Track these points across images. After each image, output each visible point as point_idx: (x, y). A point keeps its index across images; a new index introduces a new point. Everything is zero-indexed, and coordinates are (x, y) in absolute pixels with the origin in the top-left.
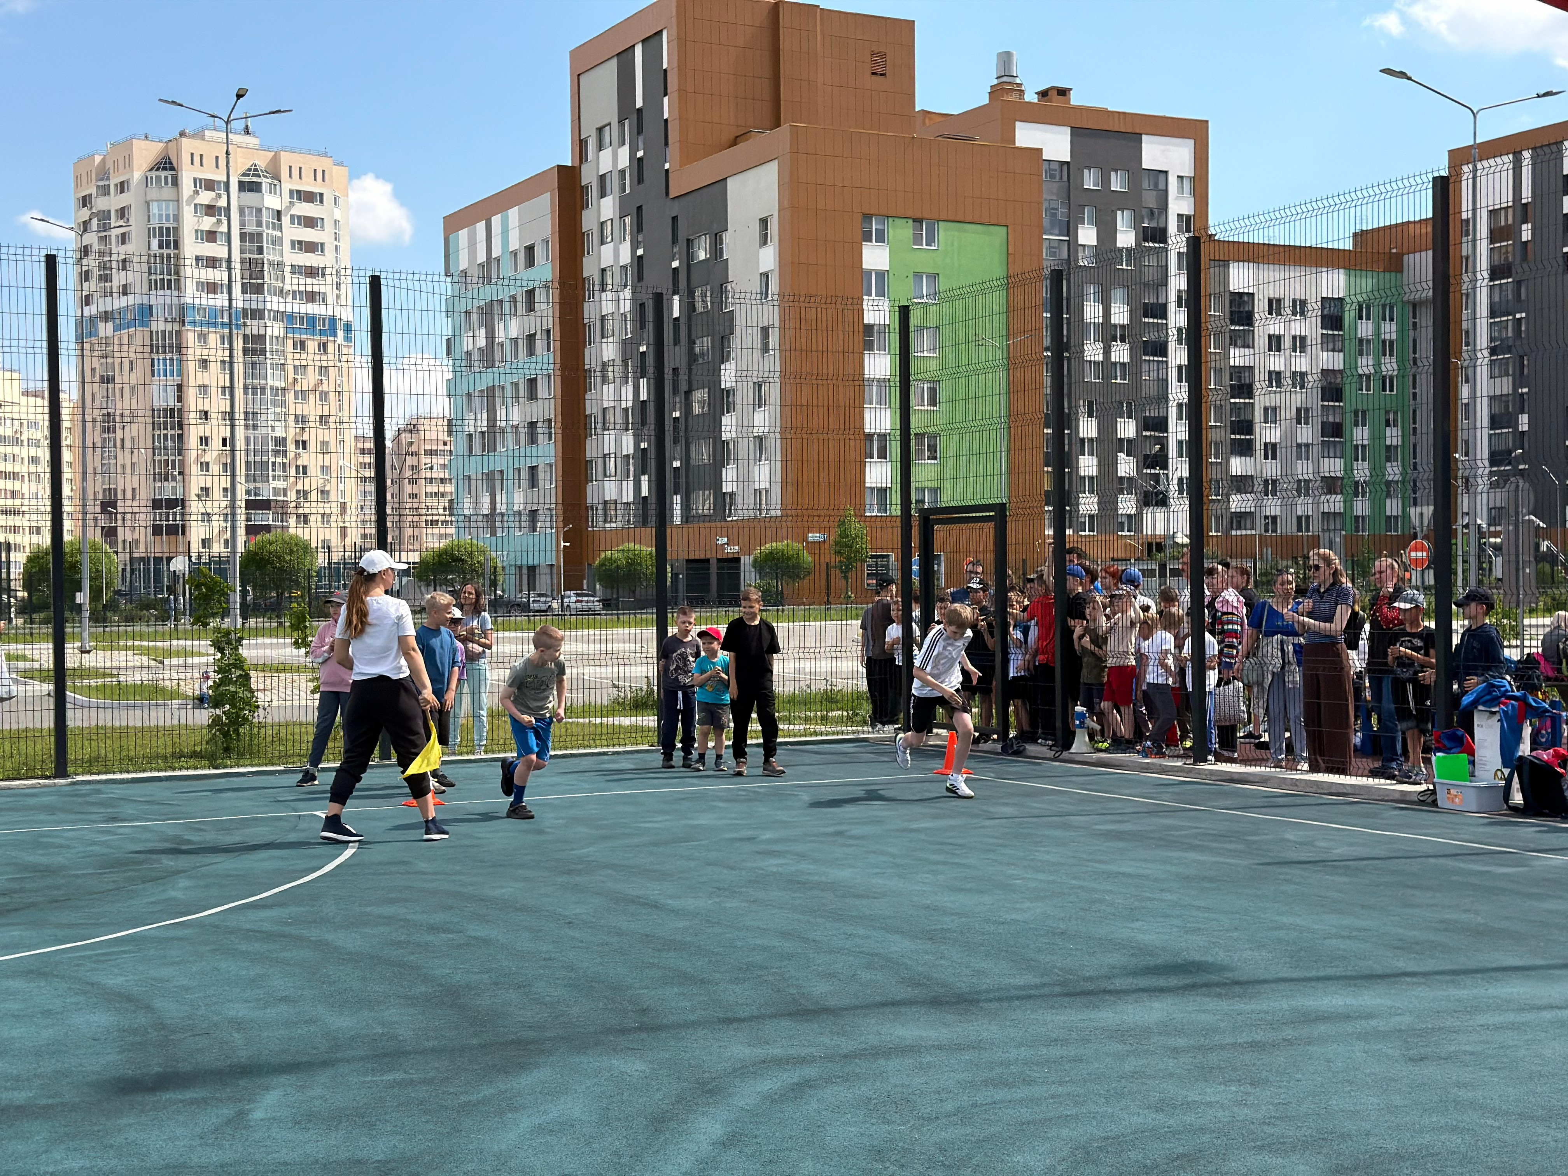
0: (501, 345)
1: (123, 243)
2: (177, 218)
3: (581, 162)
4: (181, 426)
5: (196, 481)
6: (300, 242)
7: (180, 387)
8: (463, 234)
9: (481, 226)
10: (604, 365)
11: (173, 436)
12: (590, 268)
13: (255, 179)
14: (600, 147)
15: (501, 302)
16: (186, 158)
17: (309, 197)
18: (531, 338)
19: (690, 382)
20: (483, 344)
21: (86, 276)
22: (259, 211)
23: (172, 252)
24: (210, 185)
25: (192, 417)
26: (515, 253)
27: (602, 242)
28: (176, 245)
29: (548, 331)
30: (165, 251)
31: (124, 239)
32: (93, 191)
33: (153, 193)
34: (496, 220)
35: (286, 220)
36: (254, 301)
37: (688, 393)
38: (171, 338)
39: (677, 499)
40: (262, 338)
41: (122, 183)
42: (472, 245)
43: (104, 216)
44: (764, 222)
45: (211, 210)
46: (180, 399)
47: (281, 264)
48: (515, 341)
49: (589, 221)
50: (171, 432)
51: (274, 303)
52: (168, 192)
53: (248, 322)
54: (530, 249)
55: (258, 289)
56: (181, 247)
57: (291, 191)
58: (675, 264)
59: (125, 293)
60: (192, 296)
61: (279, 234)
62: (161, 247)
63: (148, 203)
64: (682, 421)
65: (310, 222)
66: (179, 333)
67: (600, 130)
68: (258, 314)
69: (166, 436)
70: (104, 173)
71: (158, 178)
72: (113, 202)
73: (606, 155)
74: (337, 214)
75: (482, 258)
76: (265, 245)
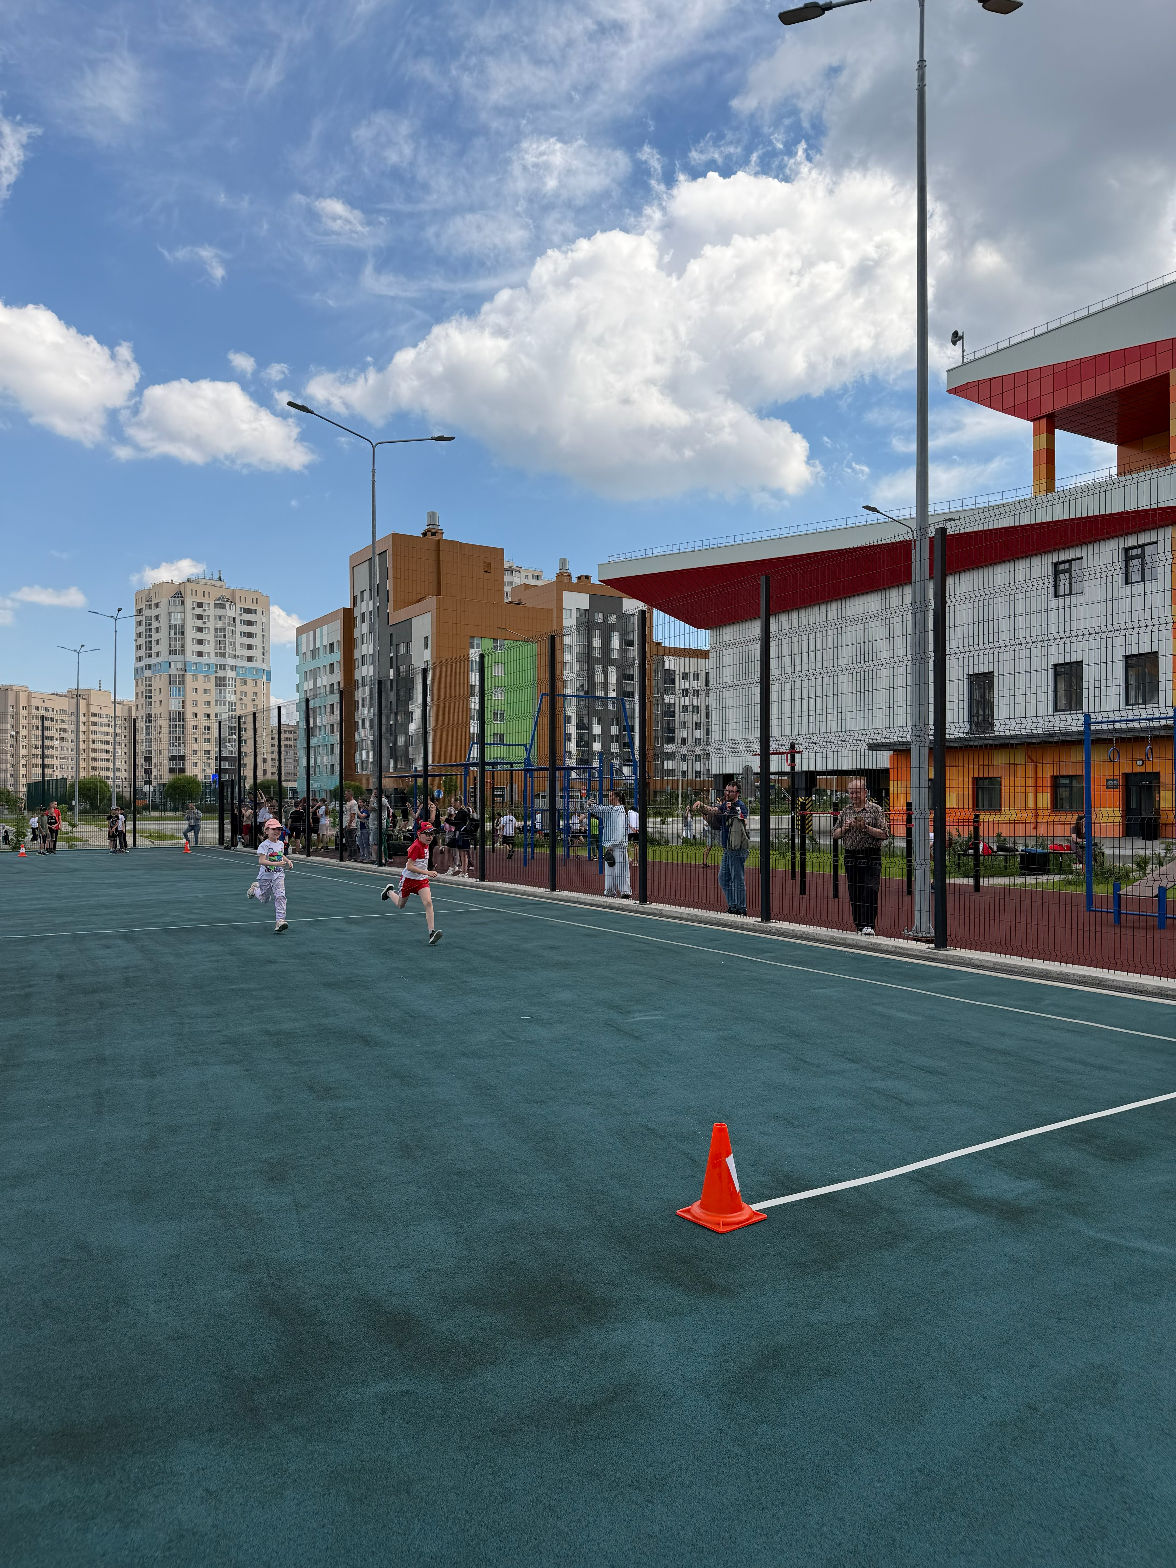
0: (320, 687)
1: (158, 632)
2: (184, 620)
3: (354, 606)
4: (183, 720)
5: (190, 746)
6: (244, 633)
7: (183, 702)
8: (304, 636)
9: (312, 633)
10: (363, 699)
11: (179, 725)
12: (357, 655)
13: (223, 603)
14: (362, 600)
15: (319, 668)
16: (188, 592)
17: (249, 611)
18: (332, 685)
19: (397, 709)
20: (311, 687)
21: (139, 647)
22: (225, 617)
23: (181, 636)
24: (200, 605)
25: (189, 715)
26: (325, 646)
27: (363, 643)
28: (183, 633)
29: (339, 683)
30: (177, 636)
31: (158, 630)
32: (144, 606)
33: (172, 609)
34: (318, 630)
35: (238, 621)
36: (221, 661)
37: (396, 714)
38: (179, 678)
39: (391, 761)
40: (225, 678)
41: (157, 603)
42: (308, 642)
43: (149, 619)
44: (426, 638)
45: (200, 617)
46: (183, 707)
47: (235, 643)
48: (325, 686)
49: (357, 633)
50: (178, 723)
51: (231, 662)
52: (179, 608)
53: (218, 670)
54: (332, 645)
55: (223, 655)
56: (185, 634)
57: (241, 608)
58: (391, 655)
59: (158, 656)
60: (191, 657)
61: (234, 629)
62: (175, 634)
63: (169, 613)
64: (393, 726)
65: (250, 623)
66: (183, 675)
67: (362, 592)
68: (222, 667)
69: (176, 725)
70: (150, 600)
71: (175, 601)
72: (154, 612)
73: (364, 604)
74: (264, 619)
75: (312, 648)
76: (227, 634)
